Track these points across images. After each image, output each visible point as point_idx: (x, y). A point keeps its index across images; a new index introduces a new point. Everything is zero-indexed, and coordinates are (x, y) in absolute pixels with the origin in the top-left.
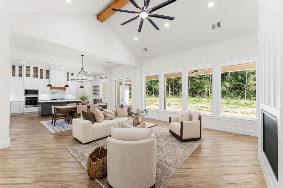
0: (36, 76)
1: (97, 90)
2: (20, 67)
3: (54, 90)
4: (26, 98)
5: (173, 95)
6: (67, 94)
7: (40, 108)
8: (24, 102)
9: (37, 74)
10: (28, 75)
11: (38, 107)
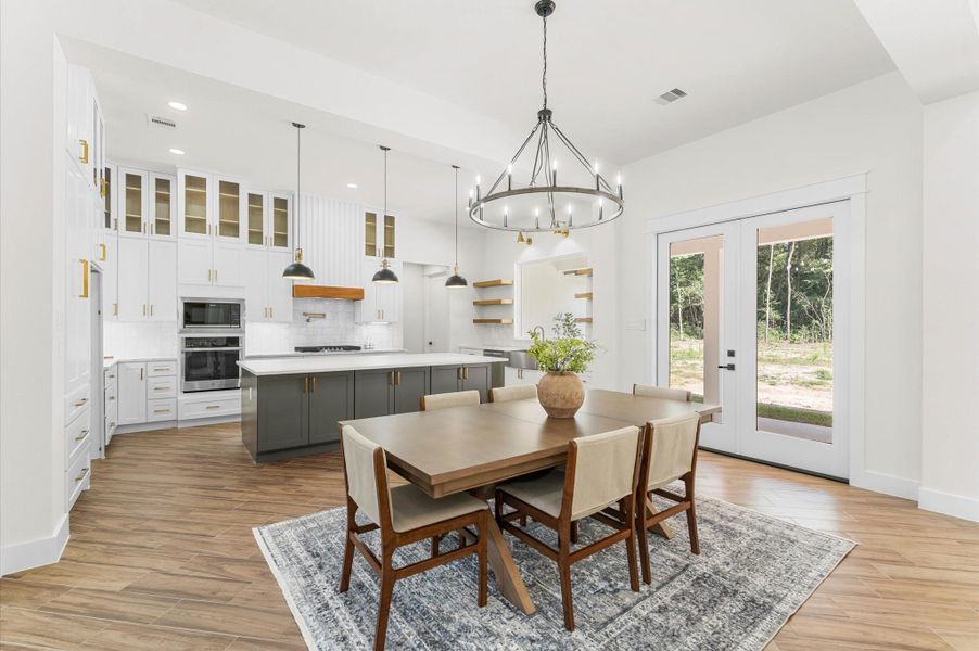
0: (230, 228)
1: (498, 303)
2: (163, 184)
3: (309, 300)
4: (189, 342)
5: (785, 330)
6: (367, 323)
7: (252, 393)
8: (179, 362)
9: (236, 216)
10: (195, 225)
11: (237, 393)
